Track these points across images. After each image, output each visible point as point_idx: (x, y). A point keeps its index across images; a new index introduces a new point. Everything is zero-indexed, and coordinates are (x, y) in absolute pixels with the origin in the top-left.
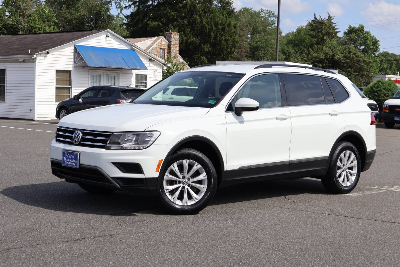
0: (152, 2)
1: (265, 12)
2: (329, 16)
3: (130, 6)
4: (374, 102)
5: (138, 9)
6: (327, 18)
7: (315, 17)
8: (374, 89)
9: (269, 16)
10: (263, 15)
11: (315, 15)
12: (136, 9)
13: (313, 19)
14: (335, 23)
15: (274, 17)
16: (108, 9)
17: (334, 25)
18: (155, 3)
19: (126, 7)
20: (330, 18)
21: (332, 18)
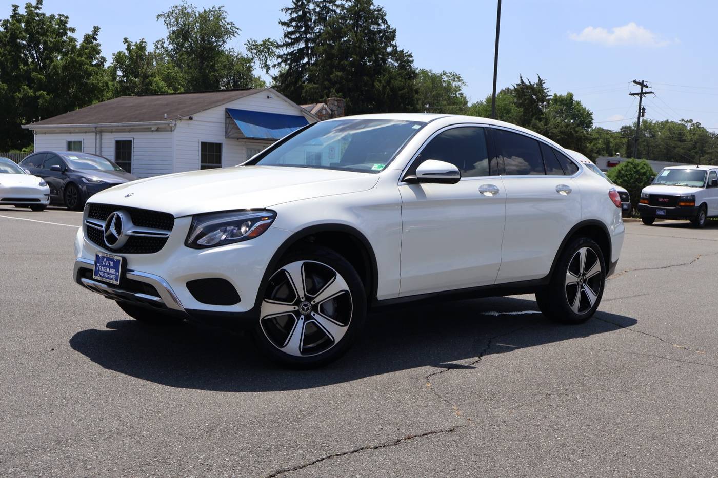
0: (309, 59)
1: (449, 74)
2: (540, 79)
3: (279, 64)
4: (625, 190)
5: (290, 68)
6: (537, 81)
7: (522, 80)
8: (623, 172)
9: (454, 81)
10: (445, 78)
11: (521, 77)
12: (287, 67)
13: (519, 82)
14: (547, 89)
15: (459, 81)
16: (250, 69)
17: (546, 91)
18: (312, 60)
19: (275, 66)
20: (540, 82)
21: (543, 82)
